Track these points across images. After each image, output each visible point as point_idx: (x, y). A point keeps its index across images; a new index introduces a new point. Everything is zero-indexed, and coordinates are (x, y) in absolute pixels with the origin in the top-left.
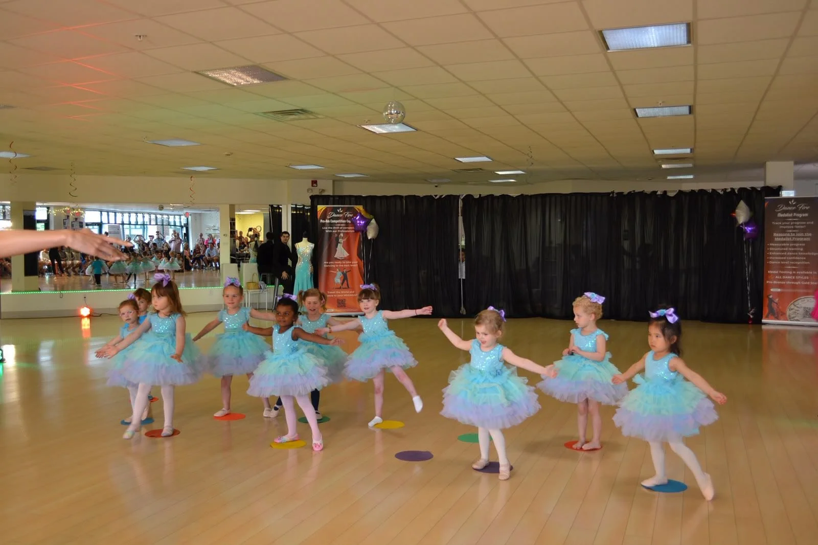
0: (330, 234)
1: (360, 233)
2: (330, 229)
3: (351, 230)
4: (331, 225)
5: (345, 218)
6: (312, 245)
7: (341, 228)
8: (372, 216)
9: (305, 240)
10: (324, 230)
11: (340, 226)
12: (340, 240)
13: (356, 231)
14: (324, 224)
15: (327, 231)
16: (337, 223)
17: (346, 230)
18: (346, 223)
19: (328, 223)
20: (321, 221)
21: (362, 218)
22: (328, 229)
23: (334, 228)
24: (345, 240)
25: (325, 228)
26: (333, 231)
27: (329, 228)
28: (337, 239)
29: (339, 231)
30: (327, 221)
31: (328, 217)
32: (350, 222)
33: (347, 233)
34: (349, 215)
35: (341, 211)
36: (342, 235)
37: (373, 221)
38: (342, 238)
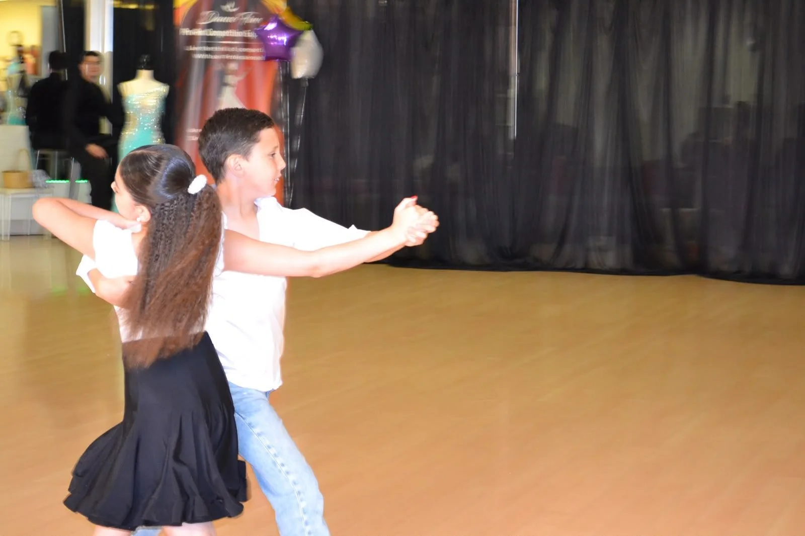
0: (207, 63)
1: (275, 64)
2: (208, 52)
3: (256, 54)
4: (210, 41)
5: (245, 27)
6: (161, 89)
7: (233, 49)
8: (305, 25)
9: (145, 75)
10: (189, 54)
11: (231, 46)
12: (231, 79)
13: (269, 59)
14: (191, 40)
15: (198, 56)
16: (226, 38)
17: (246, 54)
18: (246, 39)
19: (203, 37)
20: (186, 32)
21: (282, 27)
22: (201, 52)
23: (216, 49)
24: (240, 78)
25: (191, 49)
26: (216, 57)
27: (206, 48)
28: (223, 73)
29: (228, 57)
30: (199, 32)
31: (203, 23)
32: (251, 35)
33: (248, 63)
34: (251, 19)
35: (235, 10)
36: (233, 66)
37: (309, 37)
38: (234, 73)
